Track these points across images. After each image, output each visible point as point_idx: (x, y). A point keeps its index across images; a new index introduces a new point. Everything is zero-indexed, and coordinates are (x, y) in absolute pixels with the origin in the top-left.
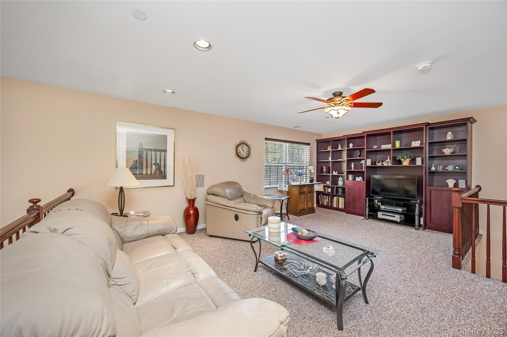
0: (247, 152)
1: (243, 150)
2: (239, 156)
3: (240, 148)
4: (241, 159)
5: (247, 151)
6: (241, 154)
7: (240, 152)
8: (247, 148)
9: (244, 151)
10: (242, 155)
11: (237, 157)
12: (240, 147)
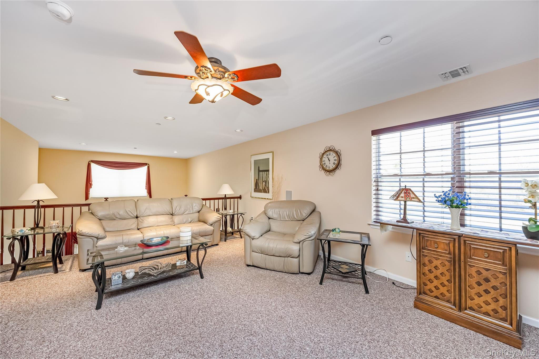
0: (334, 162)
1: (329, 159)
2: (323, 169)
3: (325, 159)
4: (325, 172)
5: (335, 160)
6: (327, 165)
7: (325, 163)
8: (335, 155)
9: (329, 161)
10: (328, 167)
11: (321, 170)
12: (325, 156)
